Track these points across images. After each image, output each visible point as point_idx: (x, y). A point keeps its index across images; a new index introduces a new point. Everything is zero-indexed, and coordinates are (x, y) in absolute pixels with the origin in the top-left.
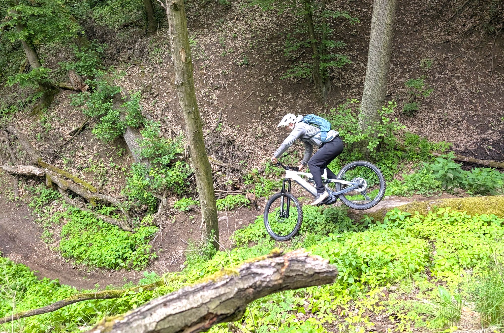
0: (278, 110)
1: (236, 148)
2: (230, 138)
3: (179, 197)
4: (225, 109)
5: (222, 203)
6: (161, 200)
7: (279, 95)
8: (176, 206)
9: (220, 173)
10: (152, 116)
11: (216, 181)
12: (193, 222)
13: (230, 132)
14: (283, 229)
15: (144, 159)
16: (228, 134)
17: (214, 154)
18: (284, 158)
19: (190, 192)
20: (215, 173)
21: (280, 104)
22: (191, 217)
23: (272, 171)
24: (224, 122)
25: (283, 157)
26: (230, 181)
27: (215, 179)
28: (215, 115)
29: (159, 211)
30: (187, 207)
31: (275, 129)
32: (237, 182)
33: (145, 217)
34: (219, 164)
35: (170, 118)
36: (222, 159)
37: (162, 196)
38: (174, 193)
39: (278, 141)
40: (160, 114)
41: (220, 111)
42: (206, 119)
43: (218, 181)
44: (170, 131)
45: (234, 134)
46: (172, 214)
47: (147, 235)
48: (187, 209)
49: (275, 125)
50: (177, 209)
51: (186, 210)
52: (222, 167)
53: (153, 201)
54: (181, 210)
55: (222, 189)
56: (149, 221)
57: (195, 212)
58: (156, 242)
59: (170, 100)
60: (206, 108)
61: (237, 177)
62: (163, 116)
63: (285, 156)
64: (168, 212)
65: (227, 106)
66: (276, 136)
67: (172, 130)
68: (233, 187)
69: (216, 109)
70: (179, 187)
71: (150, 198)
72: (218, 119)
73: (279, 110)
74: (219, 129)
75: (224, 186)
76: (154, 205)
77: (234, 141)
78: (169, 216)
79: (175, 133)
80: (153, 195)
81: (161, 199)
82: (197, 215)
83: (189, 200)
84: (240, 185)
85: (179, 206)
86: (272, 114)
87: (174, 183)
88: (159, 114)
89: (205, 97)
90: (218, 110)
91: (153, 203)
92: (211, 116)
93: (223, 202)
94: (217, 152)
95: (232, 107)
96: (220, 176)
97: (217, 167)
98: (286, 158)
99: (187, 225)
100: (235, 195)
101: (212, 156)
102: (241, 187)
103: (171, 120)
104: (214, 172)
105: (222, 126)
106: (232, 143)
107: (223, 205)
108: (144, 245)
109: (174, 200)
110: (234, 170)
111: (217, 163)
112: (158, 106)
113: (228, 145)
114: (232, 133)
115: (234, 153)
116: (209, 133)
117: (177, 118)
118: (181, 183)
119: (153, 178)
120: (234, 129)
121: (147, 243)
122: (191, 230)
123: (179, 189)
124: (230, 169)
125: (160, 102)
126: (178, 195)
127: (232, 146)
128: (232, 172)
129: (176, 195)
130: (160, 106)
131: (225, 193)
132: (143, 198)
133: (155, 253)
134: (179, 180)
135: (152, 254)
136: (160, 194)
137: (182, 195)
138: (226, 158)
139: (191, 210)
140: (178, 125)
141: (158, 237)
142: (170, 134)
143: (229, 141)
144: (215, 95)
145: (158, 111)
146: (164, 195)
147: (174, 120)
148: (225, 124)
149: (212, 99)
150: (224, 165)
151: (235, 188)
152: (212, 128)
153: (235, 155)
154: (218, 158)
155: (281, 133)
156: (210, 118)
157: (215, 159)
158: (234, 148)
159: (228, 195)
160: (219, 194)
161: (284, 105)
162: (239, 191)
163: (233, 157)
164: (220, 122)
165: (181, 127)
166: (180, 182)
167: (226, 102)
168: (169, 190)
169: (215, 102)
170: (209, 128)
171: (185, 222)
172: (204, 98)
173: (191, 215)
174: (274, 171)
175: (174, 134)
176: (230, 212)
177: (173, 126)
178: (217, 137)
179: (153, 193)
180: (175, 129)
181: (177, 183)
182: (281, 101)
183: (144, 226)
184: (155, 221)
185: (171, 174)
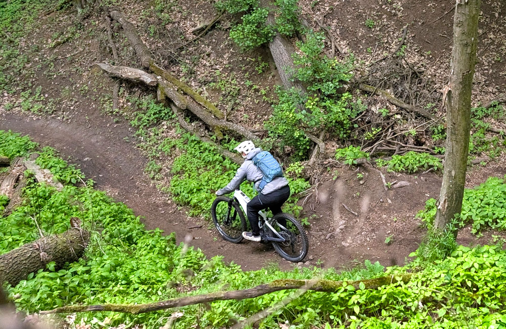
1: (422, 85)
2: (416, 68)
3: (340, 142)
4: (413, 25)
5: (402, 162)
6: (315, 144)
7: (494, 15)
8: (338, 156)
9: (399, 116)
10: (309, 21)
11: (392, 129)
12: (361, 182)
13: (416, 59)
15: (297, 82)
16: (413, 61)
17: (391, 88)
19: (355, 137)
20: (392, 116)
21: (494, 28)
22: (360, 175)
24: (409, 45)
25: (491, 106)
26: (413, 132)
27: (391, 124)
28: (397, 33)
29: (313, 159)
30: (355, 159)
31: (483, 64)
32: (422, 135)
33: (292, 165)
34: (399, 105)
35: (333, 29)
37: (318, 138)
38: (333, 136)
39: (485, 81)
40: (322, 22)
41: (405, 27)
42: (383, 37)
43: (395, 128)
44: (333, 46)
45: (421, 63)
46: (332, 166)
47: (297, 192)
48: (355, 162)
49: (483, 57)
50: (339, 160)
51: (353, 164)
52: (402, 109)
53: (304, 144)
54: (345, 163)
55: (400, 141)
56: (297, 171)
57: (365, 169)
58: (307, 202)
59: (336, 4)
60: (385, 20)
61: (423, 127)
62: (325, 25)
63: (495, 106)
64: (325, 163)
65: (415, 21)
66: (483, 74)
67: (336, 47)
68: (416, 140)
69: (399, 24)
70: (342, 129)
71: (302, 139)
72: (400, 39)
73: (492, 36)
74: (401, 53)
75: (404, 136)
76: (305, 148)
77: (420, 73)
78: (326, 167)
79: (338, 50)
80: (305, 135)
81: (317, 142)
82: (367, 174)
83: (356, 150)
84: (426, 139)
85: (342, 155)
86: (481, 41)
87: (336, 122)
88: (319, 21)
89: (386, 4)
90: (402, 26)
91: (304, 146)
92: (391, 33)
93: (403, 160)
94: (395, 86)
95: (423, 23)
96: (399, 122)
97: (395, 108)
99: (353, 185)
100: (420, 152)
101: (389, 91)
102: (427, 142)
103: (335, 31)
104: (391, 114)
105: (406, 50)
106: (417, 77)
107: (402, 165)
108: (291, 205)
109: (333, 146)
110: (418, 115)
111: (396, 103)
112: (319, 10)
113: (412, 78)
114: (419, 61)
115: (419, 91)
116: (387, 57)
117: (343, 30)
118: (347, 124)
119: (309, 111)
120: (422, 55)
121: (296, 202)
122: (358, 194)
123: (342, 132)
124: (413, 113)
125: (322, 5)
126: (339, 140)
127: (417, 80)
128: (416, 118)
129: (336, 139)
130: (322, 10)
131: (404, 147)
132: (292, 137)
133: (306, 219)
134: (344, 120)
135: (303, 220)
136: (315, 135)
137: (344, 141)
138: (408, 97)
139: (359, 165)
140: (344, 40)
141: (311, 196)
142: (333, 50)
143: (414, 73)
144: (399, 4)
145: (317, 17)
146: (321, 138)
147: (338, 33)
148: (410, 47)
149: (395, 9)
150: (405, 106)
151: (418, 143)
152: (392, 50)
153: (421, 95)
154: (396, 94)
155: (491, 71)
156: (389, 35)
157: (393, 96)
158: (420, 83)
159: (408, 151)
160: (396, 148)
162: (424, 147)
163: (417, 96)
164: (404, 44)
165: (348, 44)
166: (345, 122)
167: (414, 16)
168: (328, 130)
169: (400, 14)
170: (386, 50)
171: (350, 180)
172: (383, 7)
173: (360, 173)
175: (337, 52)
176: (412, 176)
177: (337, 41)
178: (397, 65)
179: (306, 132)
180: (340, 45)
181: (340, 123)
183: (288, 176)
184: (304, 171)
185: (336, 109)
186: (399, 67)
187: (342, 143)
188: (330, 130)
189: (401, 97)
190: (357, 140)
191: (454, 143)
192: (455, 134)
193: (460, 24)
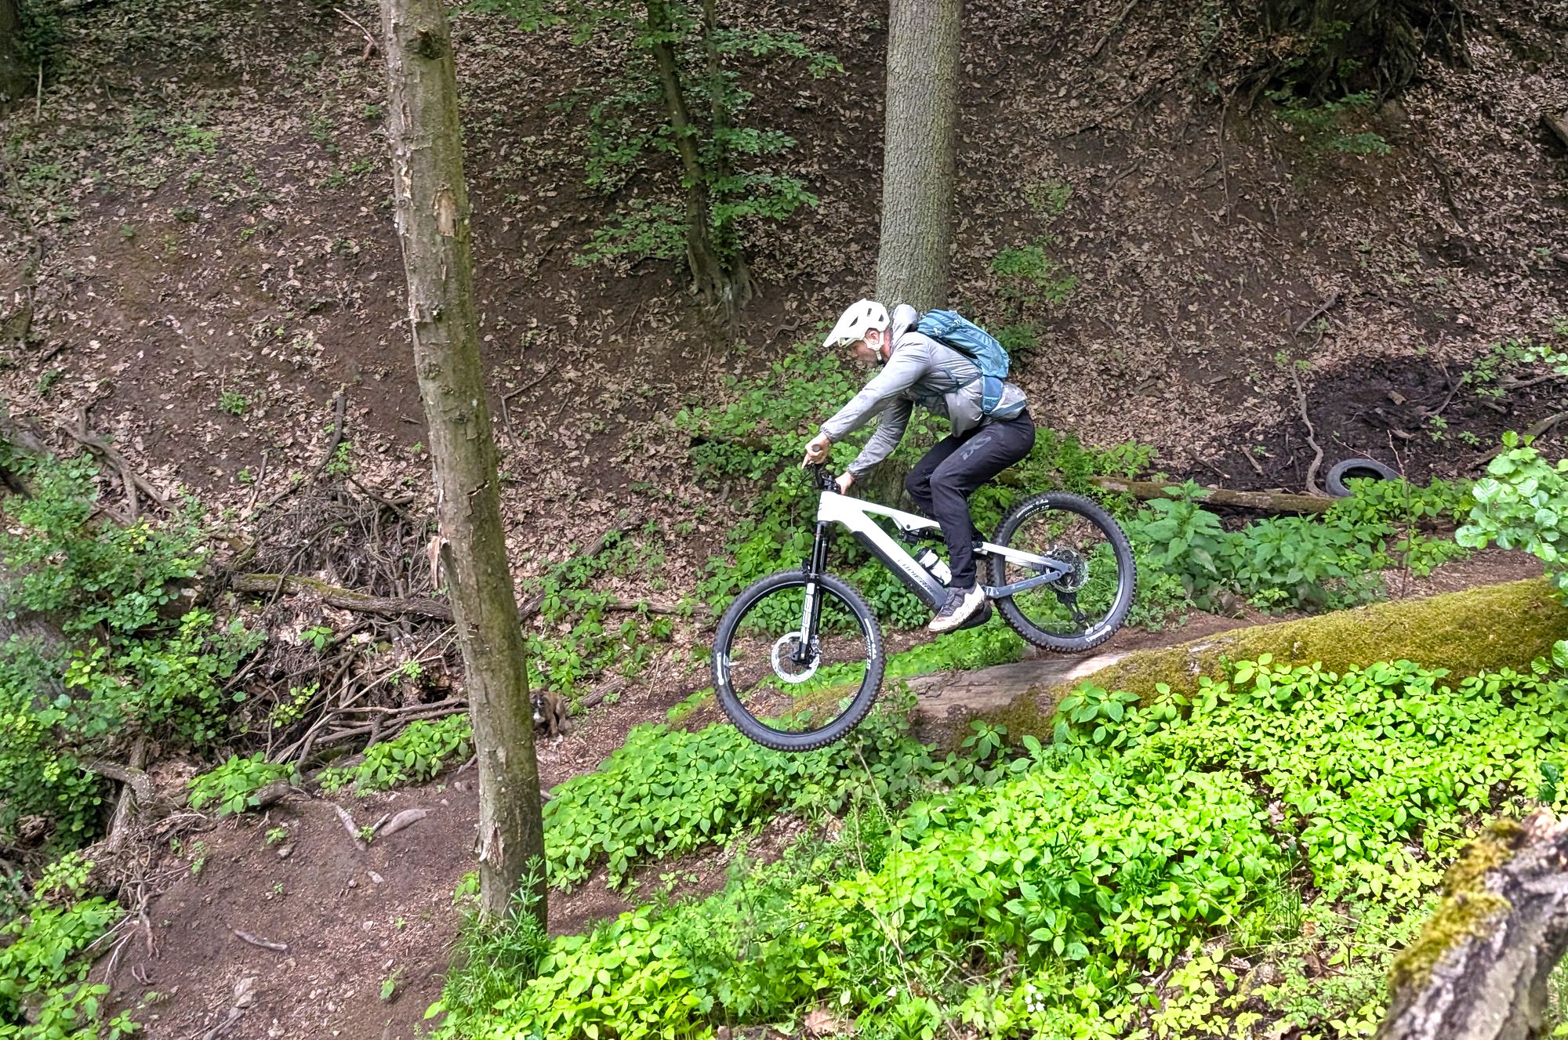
0: (567, 376)
1: (415, 535)
2: (388, 496)
3: (198, 757)
4: (359, 384)
5: (393, 760)
6: (119, 784)
7: (566, 323)
8: (199, 797)
9: (364, 637)
10: (39, 432)
11: (352, 675)
12: (283, 852)
13: (385, 472)
14: (673, 821)
15: (26, 618)
16: (378, 480)
17: (329, 565)
18: (607, 553)
19: (244, 730)
20: (344, 641)
21: (572, 353)
22: (275, 834)
23: (572, 607)
24: (357, 438)
25: (604, 548)
26: (412, 667)
27: (344, 665)
28: (318, 413)
29: (118, 830)
30: (251, 793)
31: (565, 446)
32: (438, 668)
33: (52, 867)
34: (359, 605)
35: (122, 439)
36: (363, 583)
37: (126, 763)
38: (174, 745)
39: (578, 489)
40: (81, 427)
41: (336, 394)
42: (280, 432)
43: (361, 672)
44: (130, 489)
45: (401, 479)
46: (184, 834)
47: (80, 943)
48: (254, 801)
49: (561, 430)
50: (202, 808)
51: (250, 809)
52: (369, 614)
53: (82, 794)
54: (225, 810)
55: (381, 703)
56: (71, 883)
57: (289, 811)
58: (121, 963)
59: (119, 368)
60: (277, 386)
61: (437, 647)
62: (93, 433)
63: (613, 545)
64: (160, 830)
65: (363, 373)
66: (571, 472)
67: (138, 488)
68: (425, 688)
69: (320, 389)
70: (198, 717)
71: (71, 781)
72: (330, 429)
73: (572, 374)
74: (340, 465)
75: (388, 688)
76: (88, 808)
77: (403, 505)
78: (167, 843)
79: (148, 496)
80: (82, 767)
81: (124, 776)
82: (296, 823)
83: (251, 765)
84: (451, 677)
85: (210, 794)
86: (548, 391)
87: (176, 701)
88: (73, 426)
89: (270, 343)
90: (328, 392)
91: (84, 801)
92: (302, 417)
93: (397, 753)
94: (340, 558)
95: (386, 375)
96: (367, 651)
97: (349, 617)
98: (618, 553)
99: (259, 867)
100: (442, 717)
101: (322, 574)
102: (456, 685)
103: (130, 444)
104: (341, 636)
105: (351, 453)
106: (397, 518)
107: (397, 767)
108: (67, 990)
109: (179, 775)
110: (418, 621)
111: (350, 602)
112: (68, 395)
113: (383, 525)
114: (394, 474)
115: (410, 555)
116: (299, 485)
117: (157, 436)
118: (210, 698)
119: (81, 693)
120: (399, 459)
121: (82, 976)
122: (279, 887)
123: (200, 727)
124: (402, 619)
125: (74, 379)
126: (194, 750)
127: (398, 527)
128: (414, 629)
129: (183, 753)
130: (76, 394)
131: (394, 716)
132: (38, 783)
133: (125, 1015)
134: (200, 690)
135: (114, 1022)
136: (116, 759)
137: (211, 750)
138: (380, 577)
139: (268, 806)
140: (162, 463)
141: (130, 942)
142: (131, 500)
143: (387, 510)
144: (310, 335)
145: (66, 415)
146: (135, 760)
147: (140, 448)
148: (363, 444)
149: (299, 351)
150: (377, 603)
151: (432, 692)
152: (311, 463)
153: (416, 563)
154: (347, 579)
156: (297, 424)
157: (338, 586)
158: (408, 534)
159: (408, 722)
160: (371, 725)
161: (588, 356)
162: (449, 700)
163: (405, 568)
164: (342, 439)
165: (177, 472)
166: (203, 695)
167: (359, 360)
168: (153, 733)
169: (316, 363)
170: (296, 464)
171: (246, 856)
172: (265, 351)
173: (273, 826)
174: (578, 607)
175: (146, 502)
176: (429, 789)
177: (141, 469)
178: (334, 499)
179: (81, 759)
180: (151, 481)
181: (191, 702)
182: (577, 341)
183: (44, 905)
184: (98, 874)
185: (164, 665)
186: (340, 502)
187: (206, 756)
188: (159, 732)
189: (361, 582)
190: (251, 737)
191: (487, 676)
192: (483, 653)
193: (434, 372)
